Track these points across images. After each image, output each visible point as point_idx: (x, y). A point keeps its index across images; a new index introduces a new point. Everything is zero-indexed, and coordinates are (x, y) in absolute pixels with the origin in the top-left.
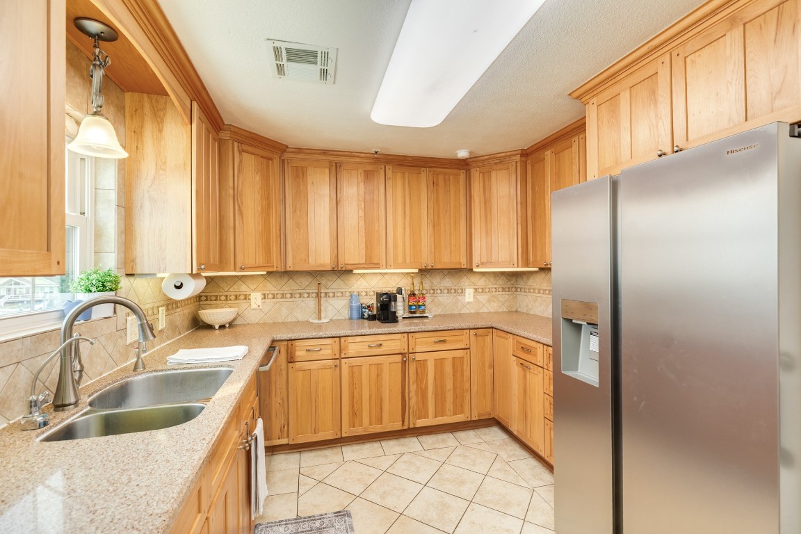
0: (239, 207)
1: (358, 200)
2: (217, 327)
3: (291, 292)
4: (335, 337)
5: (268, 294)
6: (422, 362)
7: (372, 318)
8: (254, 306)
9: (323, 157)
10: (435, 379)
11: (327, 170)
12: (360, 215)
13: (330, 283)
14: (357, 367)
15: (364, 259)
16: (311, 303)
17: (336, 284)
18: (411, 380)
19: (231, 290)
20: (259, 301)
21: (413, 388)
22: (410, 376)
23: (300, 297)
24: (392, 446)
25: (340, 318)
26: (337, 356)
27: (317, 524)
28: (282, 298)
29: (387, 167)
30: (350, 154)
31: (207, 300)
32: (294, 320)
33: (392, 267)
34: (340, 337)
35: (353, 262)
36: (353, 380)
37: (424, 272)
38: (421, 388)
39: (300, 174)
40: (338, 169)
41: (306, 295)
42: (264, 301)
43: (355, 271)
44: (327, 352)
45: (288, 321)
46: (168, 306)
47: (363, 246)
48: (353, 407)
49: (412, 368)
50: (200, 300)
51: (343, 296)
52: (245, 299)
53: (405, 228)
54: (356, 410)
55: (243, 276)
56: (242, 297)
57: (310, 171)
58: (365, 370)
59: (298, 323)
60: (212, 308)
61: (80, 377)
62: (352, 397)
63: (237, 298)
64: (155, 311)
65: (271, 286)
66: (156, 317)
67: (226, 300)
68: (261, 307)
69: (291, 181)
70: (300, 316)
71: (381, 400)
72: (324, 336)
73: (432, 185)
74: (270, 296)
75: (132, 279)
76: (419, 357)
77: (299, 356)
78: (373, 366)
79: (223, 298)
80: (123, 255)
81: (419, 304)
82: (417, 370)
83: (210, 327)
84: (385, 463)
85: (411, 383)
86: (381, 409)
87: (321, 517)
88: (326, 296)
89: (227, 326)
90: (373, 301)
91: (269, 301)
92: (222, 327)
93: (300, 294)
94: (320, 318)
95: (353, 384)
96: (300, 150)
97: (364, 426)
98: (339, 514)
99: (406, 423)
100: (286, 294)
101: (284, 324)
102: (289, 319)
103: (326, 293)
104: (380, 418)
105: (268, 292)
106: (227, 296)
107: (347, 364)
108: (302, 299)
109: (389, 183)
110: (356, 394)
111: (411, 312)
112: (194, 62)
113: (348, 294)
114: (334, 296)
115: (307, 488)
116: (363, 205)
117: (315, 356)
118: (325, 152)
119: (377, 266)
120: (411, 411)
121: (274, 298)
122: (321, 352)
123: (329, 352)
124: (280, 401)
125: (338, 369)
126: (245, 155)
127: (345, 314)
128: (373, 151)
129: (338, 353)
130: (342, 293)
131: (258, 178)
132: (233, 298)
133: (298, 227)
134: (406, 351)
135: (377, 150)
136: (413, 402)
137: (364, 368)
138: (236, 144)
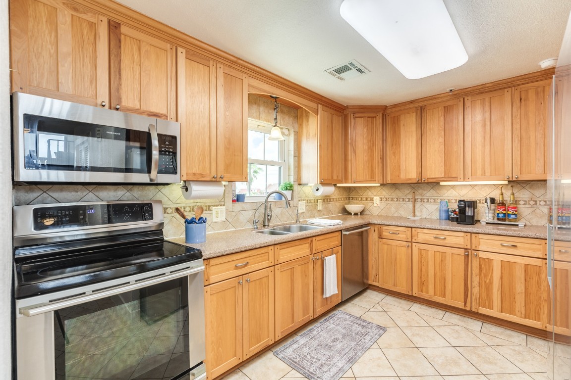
0: (354, 149)
1: (439, 130)
2: (353, 214)
3: (397, 197)
4: (409, 227)
5: (383, 198)
6: (487, 260)
7: (453, 220)
8: (375, 205)
9: (412, 106)
10: (501, 278)
11: (414, 114)
12: (440, 141)
13: (425, 192)
14: (424, 251)
15: (443, 174)
16: (410, 205)
17: (429, 193)
18: (473, 272)
19: (364, 195)
20: (378, 202)
21: (476, 280)
22: (473, 268)
23: (403, 201)
24: (454, 318)
25: (433, 218)
26: (410, 240)
27: (365, 324)
28: (391, 201)
29: (466, 99)
30: (433, 98)
31: (352, 200)
32: (399, 215)
33: (470, 178)
34: (412, 228)
35: (434, 177)
36: (421, 259)
37: (514, 183)
38: (485, 282)
39: (396, 121)
40: (422, 111)
41: (407, 200)
42: (381, 202)
43: (442, 183)
44: (402, 236)
45: (396, 216)
46: (324, 200)
47: (443, 164)
48: (421, 277)
49: (476, 263)
50: (349, 200)
51: (435, 202)
52: (371, 200)
53: (484, 146)
54: (423, 280)
55: (370, 187)
56: (369, 199)
57: (402, 117)
58: (430, 254)
59: (401, 218)
60: (355, 204)
61: (271, 218)
62: (420, 271)
63: (366, 199)
64: (316, 201)
65: (385, 193)
66: (316, 204)
67: (361, 200)
68: (379, 206)
69: (390, 126)
70: (403, 213)
71: (445, 280)
72: (400, 225)
73: (518, 101)
74: (385, 199)
75: (301, 186)
76: (481, 255)
77: (385, 236)
78: (438, 253)
79: (360, 199)
80: (297, 176)
81: (509, 212)
82: (480, 265)
83: (350, 214)
84: (435, 323)
85: (474, 275)
86: (445, 286)
87: (369, 323)
88: (421, 201)
89: (359, 214)
90: (455, 207)
91: (384, 203)
92: (356, 214)
93: (403, 199)
94: (414, 216)
95: (421, 262)
96: (395, 106)
97: (429, 294)
98: (379, 327)
99: (468, 304)
100: (394, 198)
101: (393, 218)
102: (396, 215)
103: (421, 199)
104: (443, 293)
105: (383, 197)
106: (361, 198)
107: (417, 248)
108: (404, 202)
109: (468, 111)
110: (424, 270)
111: (499, 219)
112: (311, 89)
113: (439, 201)
114: (428, 202)
115: (376, 310)
116: (443, 133)
117: (394, 237)
118: (412, 102)
119: (455, 179)
120: (474, 298)
121: (386, 201)
122: (399, 235)
123: (404, 236)
124: (375, 260)
125: (410, 249)
126: (357, 119)
127: (437, 215)
128: (448, 90)
129: (410, 238)
130: (434, 199)
131: (365, 130)
132: (364, 199)
133: (394, 155)
134: (469, 247)
135: (451, 89)
136: (476, 290)
137: (429, 253)
138: (352, 115)
